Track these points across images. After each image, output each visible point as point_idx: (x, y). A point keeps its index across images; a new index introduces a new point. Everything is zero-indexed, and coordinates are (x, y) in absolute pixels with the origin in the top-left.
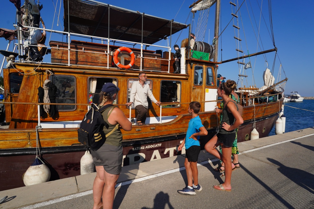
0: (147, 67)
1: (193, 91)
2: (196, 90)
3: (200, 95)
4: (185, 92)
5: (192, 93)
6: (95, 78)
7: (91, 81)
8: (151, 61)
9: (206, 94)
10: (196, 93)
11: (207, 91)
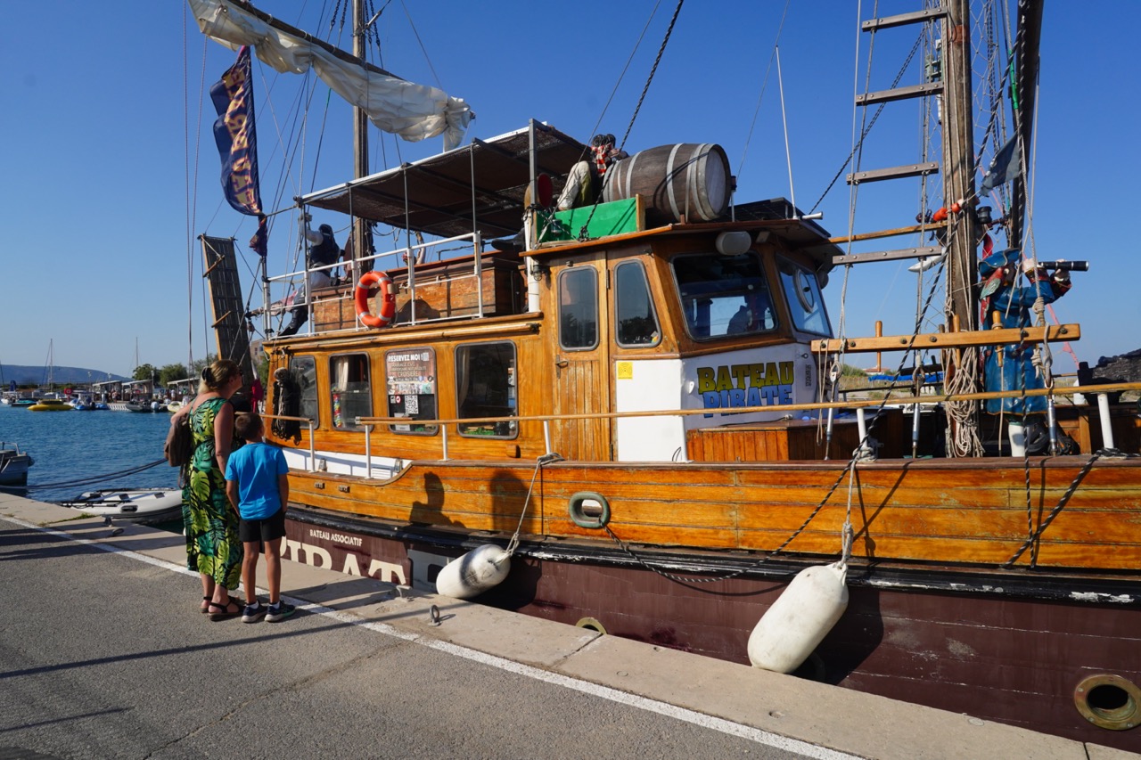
0: (460, 306)
1: (559, 375)
2: (572, 369)
3: (588, 391)
4: (530, 382)
5: (554, 383)
6: (344, 356)
7: (340, 364)
8: (468, 286)
9: (621, 386)
10: (570, 385)
11: (625, 374)
